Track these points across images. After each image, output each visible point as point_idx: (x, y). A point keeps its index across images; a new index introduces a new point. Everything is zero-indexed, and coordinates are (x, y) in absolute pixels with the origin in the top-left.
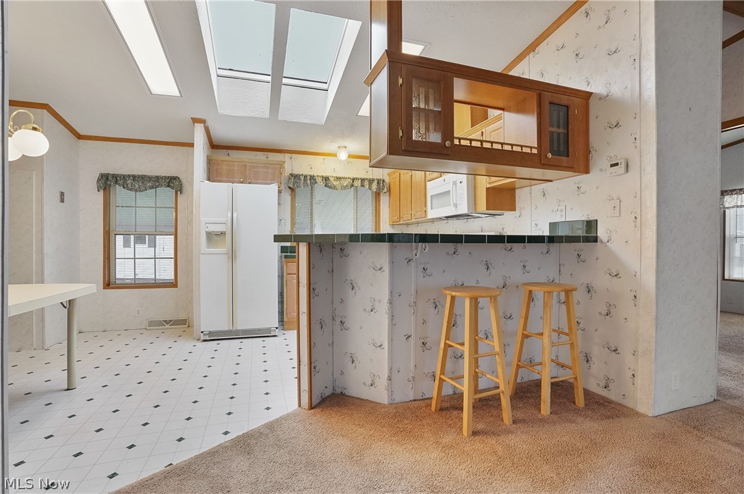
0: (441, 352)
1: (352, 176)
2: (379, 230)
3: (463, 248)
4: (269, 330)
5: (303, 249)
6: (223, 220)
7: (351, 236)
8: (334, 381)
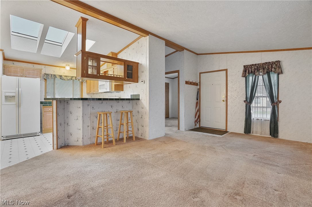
0: (97, 129)
1: (72, 76)
2: (83, 97)
3: (105, 102)
4: (36, 133)
5: (55, 102)
6: (14, 91)
7: (71, 98)
8: (65, 142)
